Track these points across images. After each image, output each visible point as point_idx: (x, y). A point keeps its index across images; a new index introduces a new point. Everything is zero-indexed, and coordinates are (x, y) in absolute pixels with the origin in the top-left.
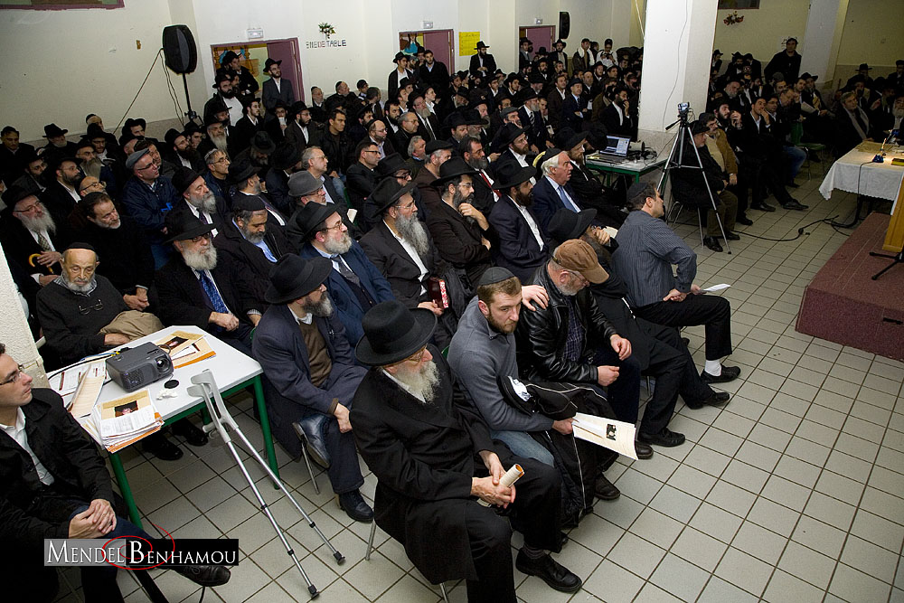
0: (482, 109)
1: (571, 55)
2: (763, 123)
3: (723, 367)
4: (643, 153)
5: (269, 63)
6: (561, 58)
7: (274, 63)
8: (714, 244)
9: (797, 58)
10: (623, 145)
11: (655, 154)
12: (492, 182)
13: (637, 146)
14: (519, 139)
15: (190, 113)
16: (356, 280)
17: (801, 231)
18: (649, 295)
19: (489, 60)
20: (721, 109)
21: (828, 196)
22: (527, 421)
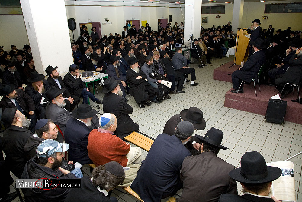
0: (147, 38)
1: (172, 27)
2: (216, 41)
3: (195, 83)
4: (185, 47)
5: (93, 28)
6: (170, 27)
7: (94, 28)
8: (201, 67)
9: (231, 27)
10: (180, 45)
11: (188, 47)
12: (149, 52)
13: (184, 46)
14: (155, 43)
15: (74, 40)
16: (123, 63)
17: (222, 64)
18: (179, 67)
19: (150, 28)
20: (204, 38)
21: (228, 57)
22: (153, 80)
